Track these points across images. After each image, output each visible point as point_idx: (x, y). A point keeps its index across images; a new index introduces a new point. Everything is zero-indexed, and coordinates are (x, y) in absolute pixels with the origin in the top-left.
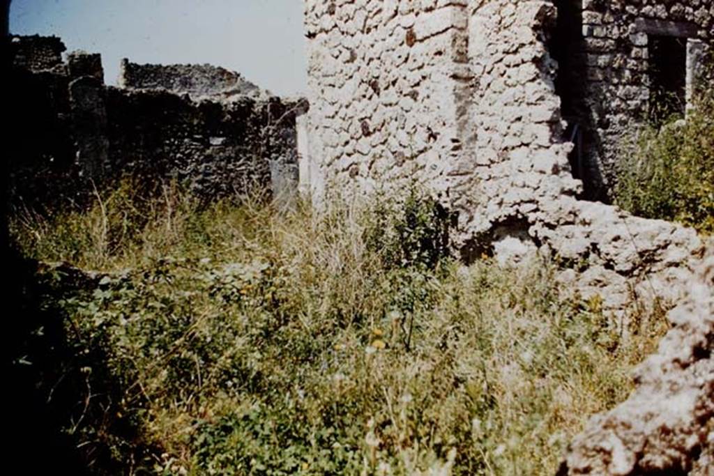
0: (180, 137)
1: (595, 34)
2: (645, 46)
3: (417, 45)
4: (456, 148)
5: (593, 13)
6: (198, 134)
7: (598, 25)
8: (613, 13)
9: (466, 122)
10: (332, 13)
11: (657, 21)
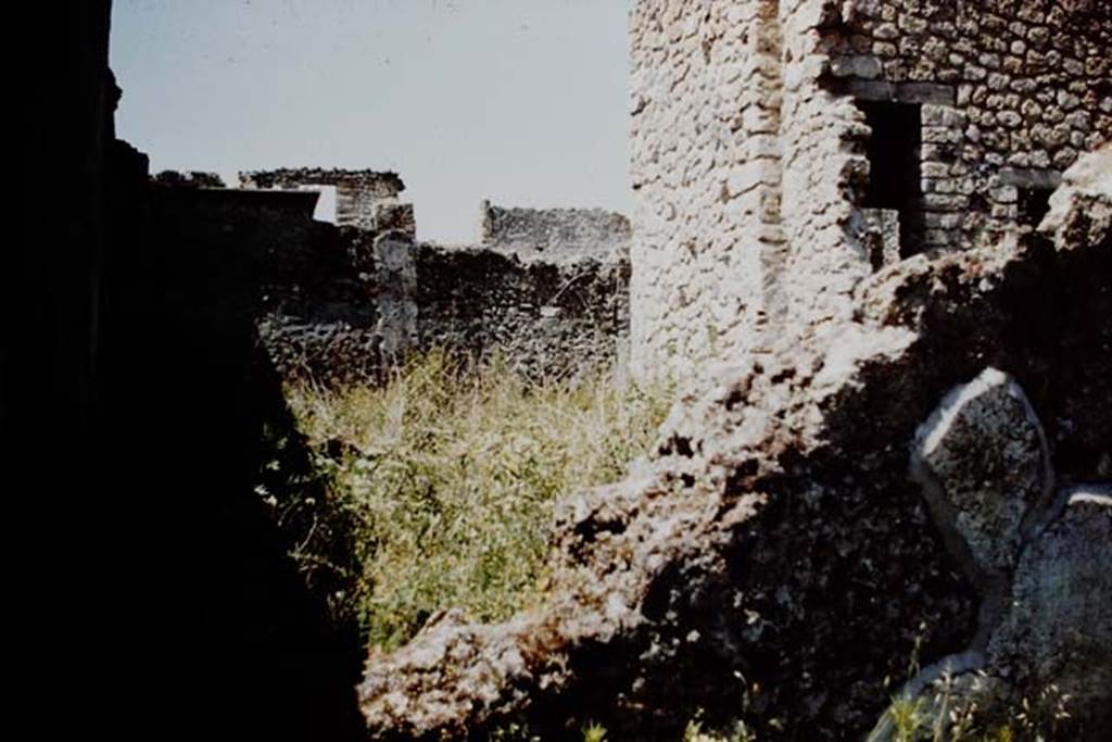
0: (504, 306)
1: (938, 188)
2: (1013, 203)
3: (731, 202)
4: (761, 322)
5: (936, 164)
6: (526, 302)
7: (943, 178)
8: (965, 163)
9: (774, 292)
10: (656, 161)
11: (1032, 171)
